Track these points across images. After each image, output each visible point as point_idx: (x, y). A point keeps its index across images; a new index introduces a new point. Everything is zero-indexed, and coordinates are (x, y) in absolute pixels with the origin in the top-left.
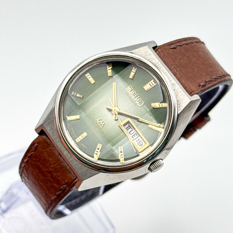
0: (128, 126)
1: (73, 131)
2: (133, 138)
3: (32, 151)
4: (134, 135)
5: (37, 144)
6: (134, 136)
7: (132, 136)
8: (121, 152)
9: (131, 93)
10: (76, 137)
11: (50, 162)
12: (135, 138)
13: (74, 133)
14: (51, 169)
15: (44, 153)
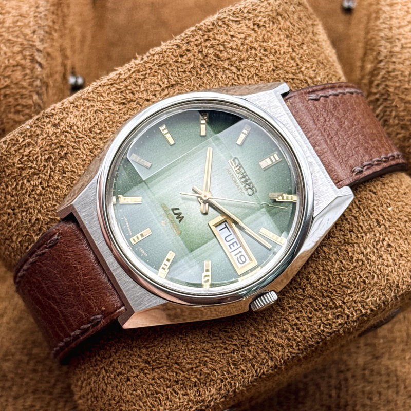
0: (225, 226)
1: (127, 224)
2: (231, 248)
3: (46, 248)
4: (232, 244)
5: (58, 236)
6: (231, 246)
7: (229, 246)
8: (207, 271)
9: (236, 170)
10: (131, 234)
11: (77, 270)
12: (233, 248)
13: (128, 226)
14: (78, 283)
15: (69, 253)
